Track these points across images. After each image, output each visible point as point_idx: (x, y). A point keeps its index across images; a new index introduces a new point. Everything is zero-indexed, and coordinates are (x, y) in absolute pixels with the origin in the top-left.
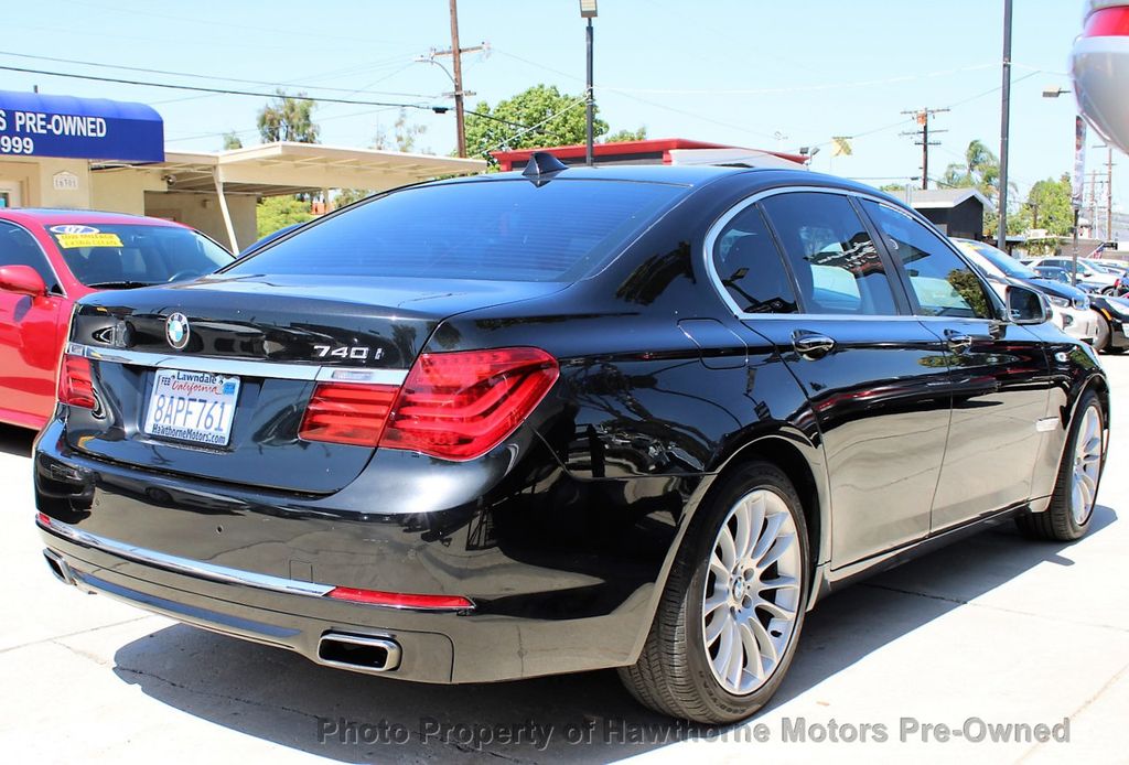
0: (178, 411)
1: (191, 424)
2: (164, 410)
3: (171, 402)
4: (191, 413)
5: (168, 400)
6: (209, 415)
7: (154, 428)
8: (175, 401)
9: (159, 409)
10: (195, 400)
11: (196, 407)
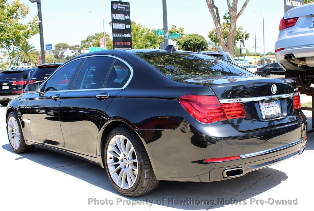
0: (269, 111)
1: (272, 113)
2: (265, 111)
3: (266, 109)
4: (271, 110)
5: (265, 109)
6: (275, 110)
7: (265, 117)
8: (267, 108)
9: (264, 111)
10: (271, 107)
11: (272, 108)
